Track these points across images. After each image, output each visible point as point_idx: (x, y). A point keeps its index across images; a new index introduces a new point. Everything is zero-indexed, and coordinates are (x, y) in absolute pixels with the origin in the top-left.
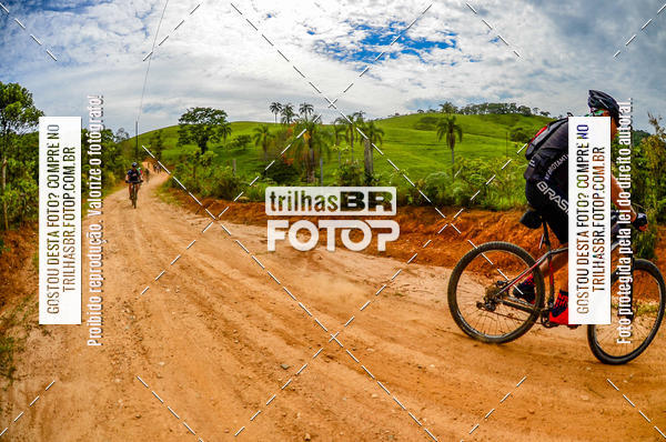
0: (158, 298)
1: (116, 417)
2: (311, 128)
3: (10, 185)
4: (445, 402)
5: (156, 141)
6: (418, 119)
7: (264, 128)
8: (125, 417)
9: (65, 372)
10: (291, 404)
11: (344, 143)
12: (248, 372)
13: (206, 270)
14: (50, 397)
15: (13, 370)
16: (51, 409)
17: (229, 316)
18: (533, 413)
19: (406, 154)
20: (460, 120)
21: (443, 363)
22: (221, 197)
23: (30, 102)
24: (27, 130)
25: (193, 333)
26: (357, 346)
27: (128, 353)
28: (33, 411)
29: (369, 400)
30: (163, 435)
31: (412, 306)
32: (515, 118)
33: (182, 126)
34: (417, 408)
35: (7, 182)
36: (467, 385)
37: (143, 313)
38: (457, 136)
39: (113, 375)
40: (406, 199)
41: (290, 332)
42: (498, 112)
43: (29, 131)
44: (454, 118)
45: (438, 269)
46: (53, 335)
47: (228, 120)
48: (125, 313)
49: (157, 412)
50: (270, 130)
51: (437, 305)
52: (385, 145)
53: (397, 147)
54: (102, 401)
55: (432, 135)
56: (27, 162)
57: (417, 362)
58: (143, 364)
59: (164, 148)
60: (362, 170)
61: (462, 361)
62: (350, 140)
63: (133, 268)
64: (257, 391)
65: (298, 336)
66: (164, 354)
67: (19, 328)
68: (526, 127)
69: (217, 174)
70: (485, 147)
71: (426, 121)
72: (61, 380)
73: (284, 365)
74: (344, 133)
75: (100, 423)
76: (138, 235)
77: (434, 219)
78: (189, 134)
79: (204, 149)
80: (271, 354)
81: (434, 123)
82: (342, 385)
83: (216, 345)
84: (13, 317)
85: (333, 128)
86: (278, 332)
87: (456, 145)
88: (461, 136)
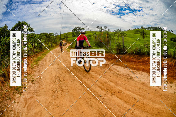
0: (67, 76)
1: (51, 106)
2: (108, 33)
4: (139, 108)
5: (66, 36)
6: (135, 31)
7: (95, 33)
8: (54, 107)
9: (38, 94)
10: (101, 106)
11: (116, 37)
12: (91, 97)
13: (81, 69)
14: (32, 100)
15: (22, 92)
16: (32, 103)
17: (86, 82)
18: (159, 113)
19: (132, 40)
20: (145, 31)
21: (140, 97)
23: (29, 26)
25: (76, 86)
26: (119, 92)
27: (57, 90)
28: (26, 104)
29: (121, 106)
30: (65, 112)
31: (134, 82)
33: (73, 32)
34: (133, 109)
37: (63, 80)
38: (145, 35)
39: (52, 95)
40: (133, 53)
41: (103, 87)
45: (141, 72)
46: (36, 84)
49: (63, 106)
50: (97, 33)
51: (140, 82)
52: (127, 38)
53: (130, 38)
54: (48, 102)
55: (139, 35)
56: (29, 41)
57: (134, 97)
58: (62, 93)
59: (68, 38)
60: (122, 44)
62: (118, 36)
63: (60, 68)
64: (92, 102)
65: (105, 88)
66: (68, 91)
71: (137, 31)
72: (36, 96)
73: (101, 96)
74: (116, 34)
77: (140, 58)
78: (75, 34)
80: (97, 92)
81: (139, 32)
82: (115, 102)
83: (82, 89)
85: (113, 33)
86: (99, 87)
87: (145, 38)
88: (146, 36)
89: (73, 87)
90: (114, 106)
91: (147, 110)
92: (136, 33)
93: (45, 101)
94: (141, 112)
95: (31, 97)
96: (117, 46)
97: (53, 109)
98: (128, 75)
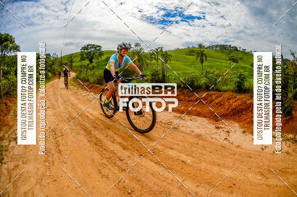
0: (66, 128)
1: (45, 180)
3: (4, 78)
4: (193, 178)
5: (70, 59)
6: (187, 51)
8: (49, 180)
9: (26, 160)
11: (154, 60)
12: (105, 161)
13: (89, 115)
14: (18, 171)
15: (3, 159)
17: (98, 136)
18: (234, 184)
19: (181, 66)
20: (206, 52)
21: (194, 160)
22: (98, 84)
23: (14, 42)
24: (12, 54)
25: (81, 143)
26: (155, 151)
27: (52, 152)
29: (159, 176)
30: (65, 189)
31: (182, 133)
32: (231, 52)
33: (82, 52)
35: (3, 77)
36: (205, 170)
37: (60, 134)
38: (204, 58)
39: (45, 161)
41: (125, 143)
42: (223, 48)
43: (13, 54)
44: (203, 51)
45: (194, 117)
47: (103, 50)
48: (52, 134)
49: (63, 178)
51: (193, 133)
52: (172, 62)
53: (178, 63)
54: (40, 173)
55: (193, 58)
56: (12, 68)
57: (182, 159)
60: (161, 72)
61: (203, 159)
62: (157, 60)
63: (57, 114)
64: (108, 170)
65: (128, 146)
66: (68, 152)
67: (6, 141)
68: (236, 56)
69: (97, 73)
70: (217, 64)
71: (191, 52)
72: (23, 163)
73: (121, 159)
74: (153, 56)
75: (38, 183)
76: (60, 100)
77: (193, 95)
78: (85, 56)
79: (91, 62)
80: (116, 153)
81: (194, 52)
82: (147, 169)
83: (91, 149)
84: (4, 136)
85: (149, 54)
86: (119, 143)
87: (204, 63)
88: (206, 59)
89: (76, 145)
90: (146, 175)
91: (210, 180)
92: (189, 55)
93: (35, 172)
94: (198, 184)
95: (16, 167)
96: (153, 75)
97: (48, 184)
98: (170, 123)
